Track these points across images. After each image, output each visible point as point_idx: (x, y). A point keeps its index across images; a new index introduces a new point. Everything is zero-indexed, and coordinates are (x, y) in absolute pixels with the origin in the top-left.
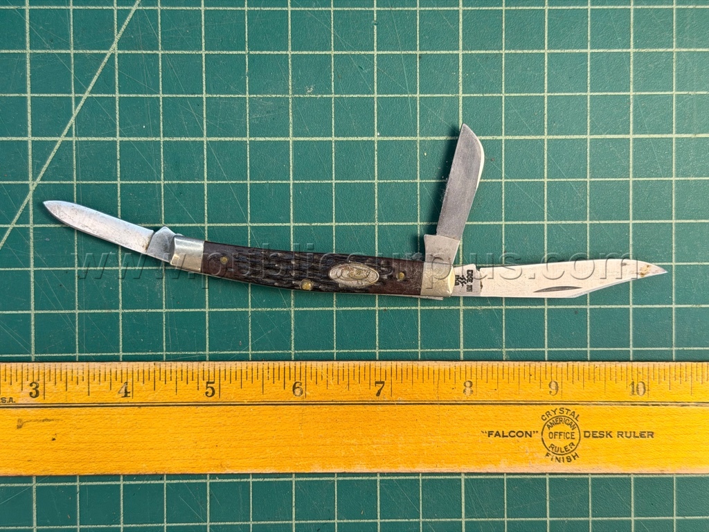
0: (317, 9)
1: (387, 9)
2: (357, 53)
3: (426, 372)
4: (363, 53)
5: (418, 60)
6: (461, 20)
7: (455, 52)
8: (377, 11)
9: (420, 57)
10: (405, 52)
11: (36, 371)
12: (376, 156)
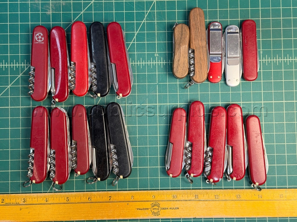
11: (25, 196)
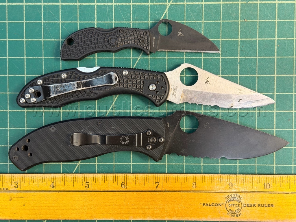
0: (214, 58)
1: (244, 57)
2: (231, 76)
4: (233, 76)
5: (257, 78)
6: (276, 62)
7: (273, 75)
8: (240, 58)
9: (258, 77)
10: (251, 75)
12: (238, 118)
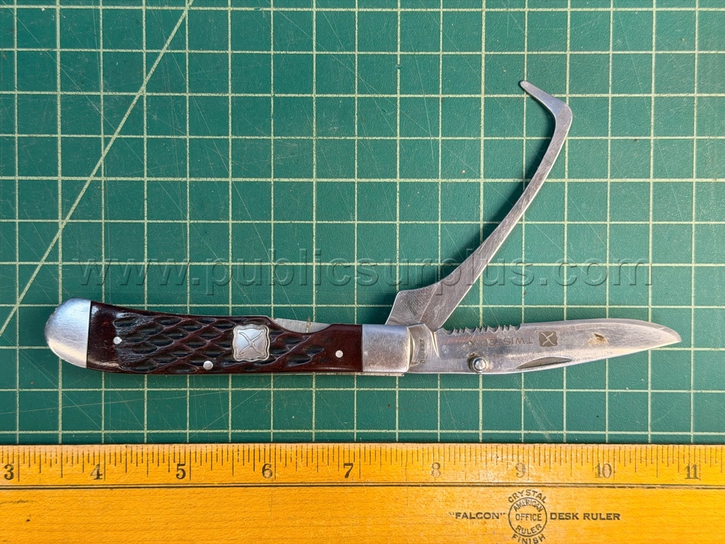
3: (394, 455)
